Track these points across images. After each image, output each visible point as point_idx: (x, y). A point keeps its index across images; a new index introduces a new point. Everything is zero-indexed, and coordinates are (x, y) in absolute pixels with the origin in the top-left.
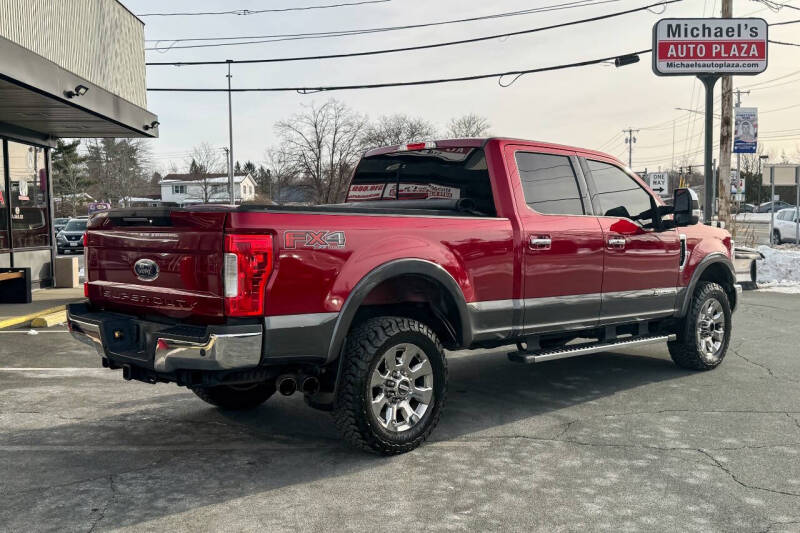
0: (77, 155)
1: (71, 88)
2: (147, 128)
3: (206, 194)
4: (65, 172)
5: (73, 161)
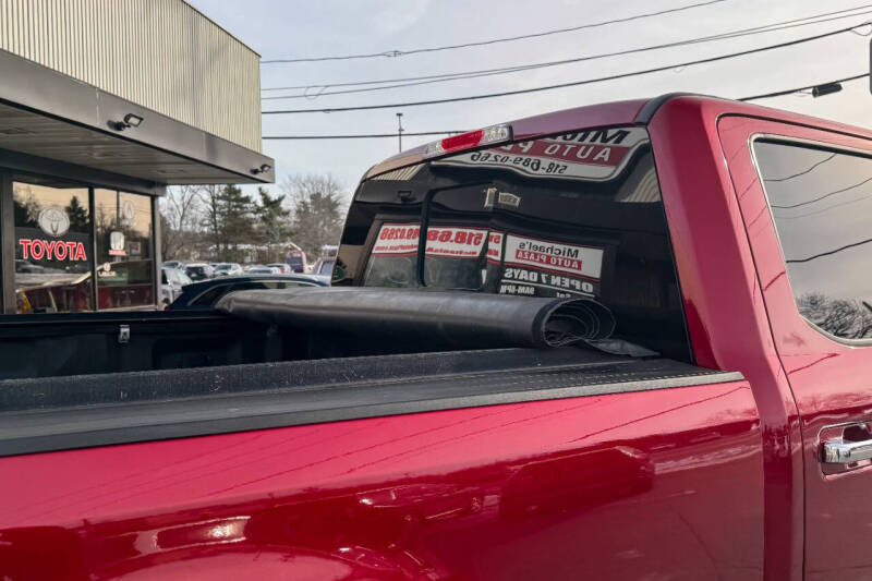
0: (281, 209)
1: (120, 119)
2: (255, 172)
4: (270, 224)
5: (279, 215)
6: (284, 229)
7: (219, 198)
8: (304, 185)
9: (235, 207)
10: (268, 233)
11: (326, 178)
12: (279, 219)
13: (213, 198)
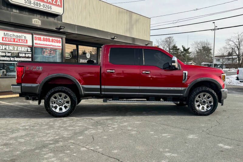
1: (113, 37)
2: (147, 45)
3: (223, 61)
4: (185, 56)
5: (187, 53)
6: (189, 58)
7: (171, 49)
8: (199, 44)
9: (175, 52)
10: (184, 59)
11: (206, 42)
12: (187, 55)
13: (169, 49)
